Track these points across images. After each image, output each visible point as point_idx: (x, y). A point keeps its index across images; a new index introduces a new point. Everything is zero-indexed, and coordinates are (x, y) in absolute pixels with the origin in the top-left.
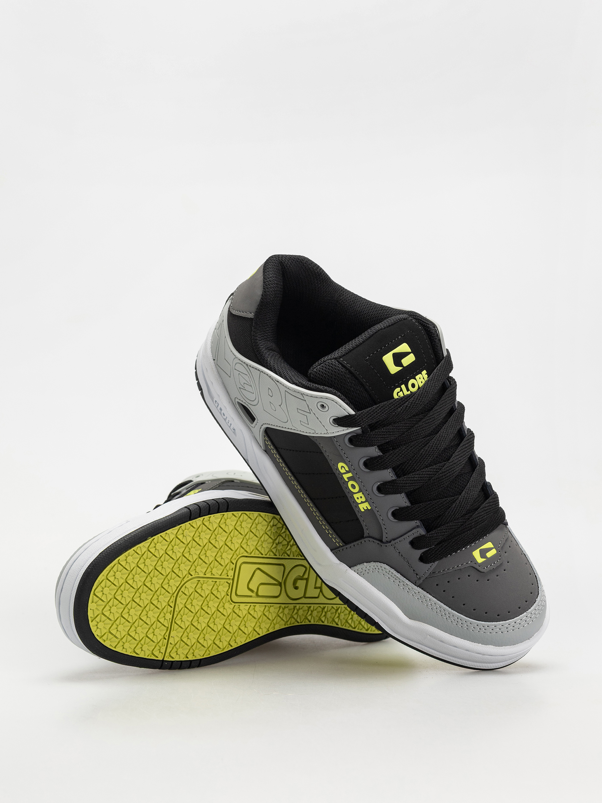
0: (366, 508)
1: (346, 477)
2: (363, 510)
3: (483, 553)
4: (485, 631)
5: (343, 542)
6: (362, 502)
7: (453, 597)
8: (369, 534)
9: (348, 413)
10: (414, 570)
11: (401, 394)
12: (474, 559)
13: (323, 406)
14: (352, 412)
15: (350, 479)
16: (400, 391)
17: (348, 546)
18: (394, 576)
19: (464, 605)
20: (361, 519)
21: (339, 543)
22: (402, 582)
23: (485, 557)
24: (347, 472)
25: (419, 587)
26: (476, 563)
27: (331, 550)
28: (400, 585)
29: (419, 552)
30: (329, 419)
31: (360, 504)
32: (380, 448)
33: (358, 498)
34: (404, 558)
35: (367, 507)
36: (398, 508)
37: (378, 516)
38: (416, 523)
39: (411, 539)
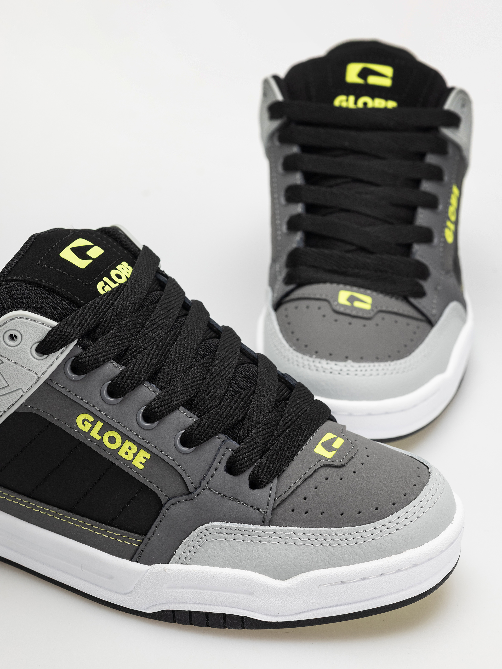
0: (143, 461)
1: (95, 434)
2: (141, 467)
3: (328, 446)
4: (388, 531)
5: (141, 534)
6: (135, 455)
7: (322, 513)
8: (167, 497)
9: (51, 327)
10: (252, 507)
11: (108, 289)
12: (320, 457)
13: (13, 337)
14: (55, 324)
15: (101, 433)
16: (106, 285)
17: (149, 534)
18: (231, 531)
19: (342, 514)
20: (145, 482)
21: (135, 542)
22: (245, 531)
23: (334, 449)
24: (93, 424)
25: (271, 526)
26: (326, 460)
27: (131, 560)
28: (245, 538)
29: (245, 477)
30: (29, 352)
31: (133, 459)
32: (118, 360)
33: (127, 453)
34: (230, 498)
35: (144, 457)
36: (184, 431)
37: (166, 458)
38: (219, 438)
39: (224, 464)
